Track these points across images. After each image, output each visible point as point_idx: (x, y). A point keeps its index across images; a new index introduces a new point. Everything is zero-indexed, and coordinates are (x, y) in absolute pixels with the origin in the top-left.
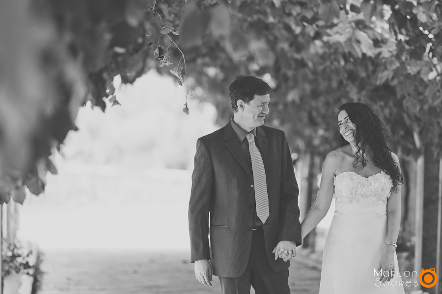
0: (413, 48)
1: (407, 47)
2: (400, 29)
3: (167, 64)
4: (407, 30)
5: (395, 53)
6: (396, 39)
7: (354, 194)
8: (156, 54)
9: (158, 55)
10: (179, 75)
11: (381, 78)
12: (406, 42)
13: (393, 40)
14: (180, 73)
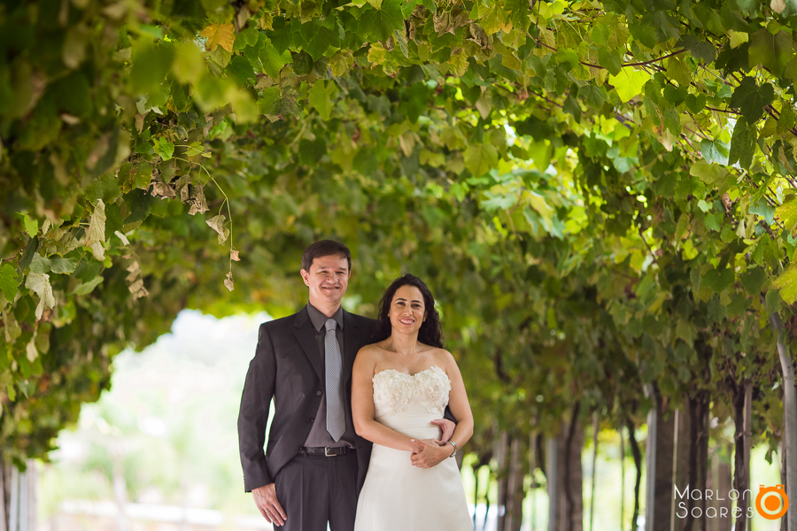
0: (612, 216)
1: (605, 216)
2: (591, 186)
3: (201, 211)
4: (601, 187)
5: (585, 225)
6: (587, 202)
7: (397, 399)
8: (184, 193)
9: (187, 196)
10: (219, 228)
11: (566, 267)
12: (603, 208)
13: (581, 202)
14: (221, 225)
